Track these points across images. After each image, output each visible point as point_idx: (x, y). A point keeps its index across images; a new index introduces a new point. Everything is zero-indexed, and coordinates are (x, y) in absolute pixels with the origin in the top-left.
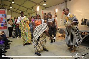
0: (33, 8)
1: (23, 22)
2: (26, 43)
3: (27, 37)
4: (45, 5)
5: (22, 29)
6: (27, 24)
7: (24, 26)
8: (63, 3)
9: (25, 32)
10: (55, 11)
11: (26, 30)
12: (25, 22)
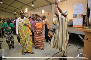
0: (21, 8)
1: (22, 26)
2: (25, 51)
3: (27, 44)
4: (33, 6)
5: (22, 35)
6: (28, 28)
7: (24, 31)
8: (49, 5)
9: (25, 38)
10: (42, 12)
11: (26, 36)
12: (25, 25)
